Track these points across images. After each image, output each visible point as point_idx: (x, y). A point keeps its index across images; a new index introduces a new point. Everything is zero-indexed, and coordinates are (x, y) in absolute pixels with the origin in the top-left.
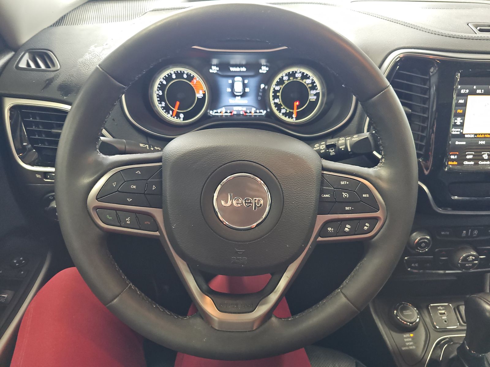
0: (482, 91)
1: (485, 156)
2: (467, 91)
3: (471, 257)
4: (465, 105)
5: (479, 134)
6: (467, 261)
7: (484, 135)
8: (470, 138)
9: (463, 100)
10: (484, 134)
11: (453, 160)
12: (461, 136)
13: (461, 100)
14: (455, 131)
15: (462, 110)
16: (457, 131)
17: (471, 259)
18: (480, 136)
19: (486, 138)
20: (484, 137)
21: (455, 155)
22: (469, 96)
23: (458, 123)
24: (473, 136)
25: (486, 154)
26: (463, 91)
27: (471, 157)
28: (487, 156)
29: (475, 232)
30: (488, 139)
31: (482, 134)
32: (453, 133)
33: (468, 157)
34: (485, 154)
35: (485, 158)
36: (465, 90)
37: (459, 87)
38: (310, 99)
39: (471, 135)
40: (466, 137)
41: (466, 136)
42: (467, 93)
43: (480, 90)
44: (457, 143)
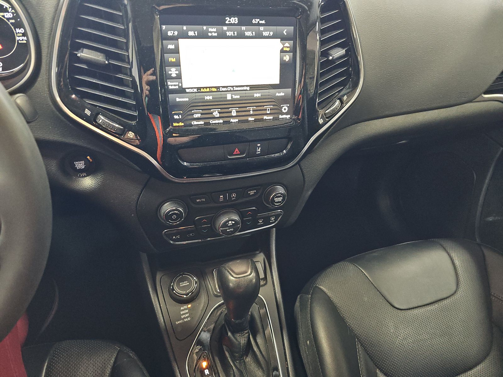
0: (195, 33)
1: (216, 114)
2: (176, 33)
3: (230, 222)
4: (176, 51)
5: (203, 88)
6: (227, 226)
7: (209, 89)
8: (192, 93)
9: (174, 45)
10: (209, 87)
11: (178, 121)
12: (182, 91)
13: (171, 45)
14: (172, 85)
15: (175, 59)
16: (175, 85)
17: (232, 224)
18: (205, 90)
19: (212, 92)
20: (209, 91)
21: (178, 114)
22: (179, 40)
23: (174, 75)
24: (195, 90)
25: (217, 111)
26: (170, 33)
27: (199, 115)
28: (218, 114)
29: (234, 195)
30: (214, 93)
31: (206, 88)
32: (170, 87)
33: (196, 116)
34: (215, 111)
35: (216, 116)
36: (172, 32)
37: (164, 27)
38: (18, 41)
39: (193, 89)
40: (187, 92)
41: (187, 90)
42: (176, 35)
43: (193, 32)
44: (178, 100)
